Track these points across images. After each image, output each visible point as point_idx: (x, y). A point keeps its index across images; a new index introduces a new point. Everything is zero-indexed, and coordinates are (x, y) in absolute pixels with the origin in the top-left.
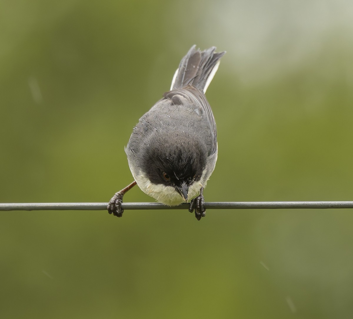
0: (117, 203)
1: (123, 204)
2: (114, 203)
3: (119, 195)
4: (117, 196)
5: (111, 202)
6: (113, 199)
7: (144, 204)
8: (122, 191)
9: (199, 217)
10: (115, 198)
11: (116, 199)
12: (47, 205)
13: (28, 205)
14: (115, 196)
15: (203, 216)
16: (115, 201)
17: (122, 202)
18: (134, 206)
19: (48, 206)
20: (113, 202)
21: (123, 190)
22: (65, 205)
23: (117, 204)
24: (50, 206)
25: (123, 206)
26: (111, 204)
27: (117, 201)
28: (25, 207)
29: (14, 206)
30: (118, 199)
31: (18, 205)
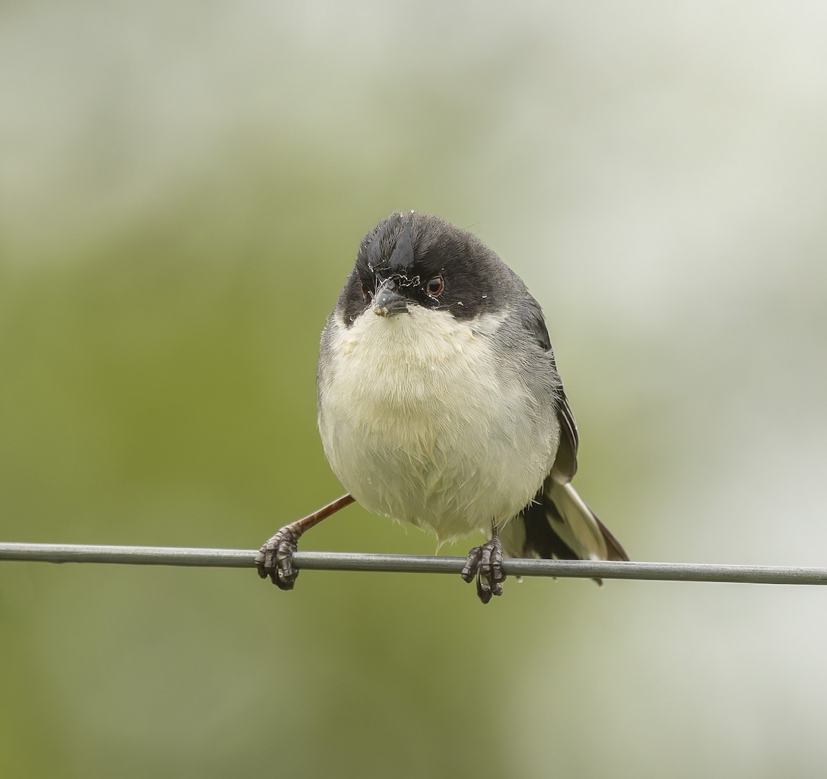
0: (281, 549)
1: (296, 555)
2: (275, 551)
3: (289, 532)
4: (284, 535)
5: (265, 547)
6: (271, 543)
7: (349, 558)
8: (298, 523)
9: (485, 596)
10: (279, 538)
11: (279, 542)
12: (104, 551)
13: (57, 548)
14: (279, 534)
15: (498, 593)
16: (277, 546)
17: (295, 550)
18: (324, 560)
19: (105, 554)
20: (273, 548)
21: (300, 521)
22: (149, 552)
23: (282, 553)
24: (110, 554)
25: (297, 559)
26: (265, 553)
27: (284, 544)
28: (48, 553)
29: (19, 551)
30: (286, 541)
31: (31, 547)
